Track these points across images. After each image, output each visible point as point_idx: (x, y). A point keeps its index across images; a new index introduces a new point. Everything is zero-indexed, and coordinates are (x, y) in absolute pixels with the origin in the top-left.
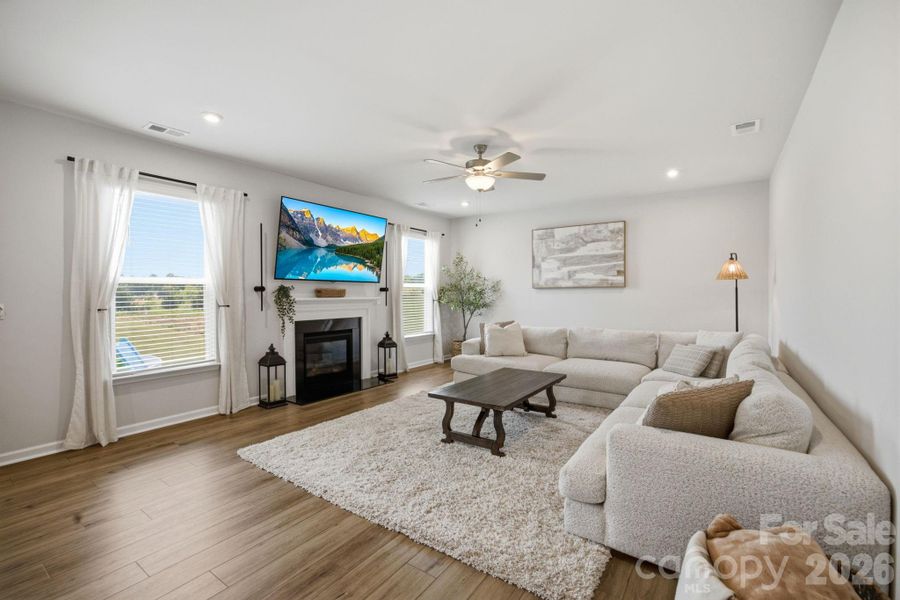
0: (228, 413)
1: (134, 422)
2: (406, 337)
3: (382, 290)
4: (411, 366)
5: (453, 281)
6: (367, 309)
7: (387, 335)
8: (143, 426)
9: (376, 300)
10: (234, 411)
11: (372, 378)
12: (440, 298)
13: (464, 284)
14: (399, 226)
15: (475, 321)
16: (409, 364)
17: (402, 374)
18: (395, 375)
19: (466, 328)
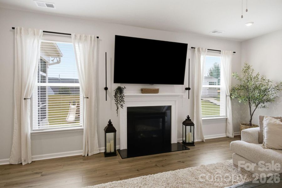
0: (86, 155)
1: (43, 154)
2: (203, 118)
3: (186, 89)
4: (206, 137)
5: (243, 83)
6: (175, 101)
7: (188, 117)
8: (45, 157)
9: (182, 95)
10: (89, 155)
11: (178, 143)
12: (231, 95)
13: (251, 84)
14: (199, 49)
15: (259, 112)
16: (204, 136)
17: (199, 143)
18: (192, 144)
19: (252, 115)
